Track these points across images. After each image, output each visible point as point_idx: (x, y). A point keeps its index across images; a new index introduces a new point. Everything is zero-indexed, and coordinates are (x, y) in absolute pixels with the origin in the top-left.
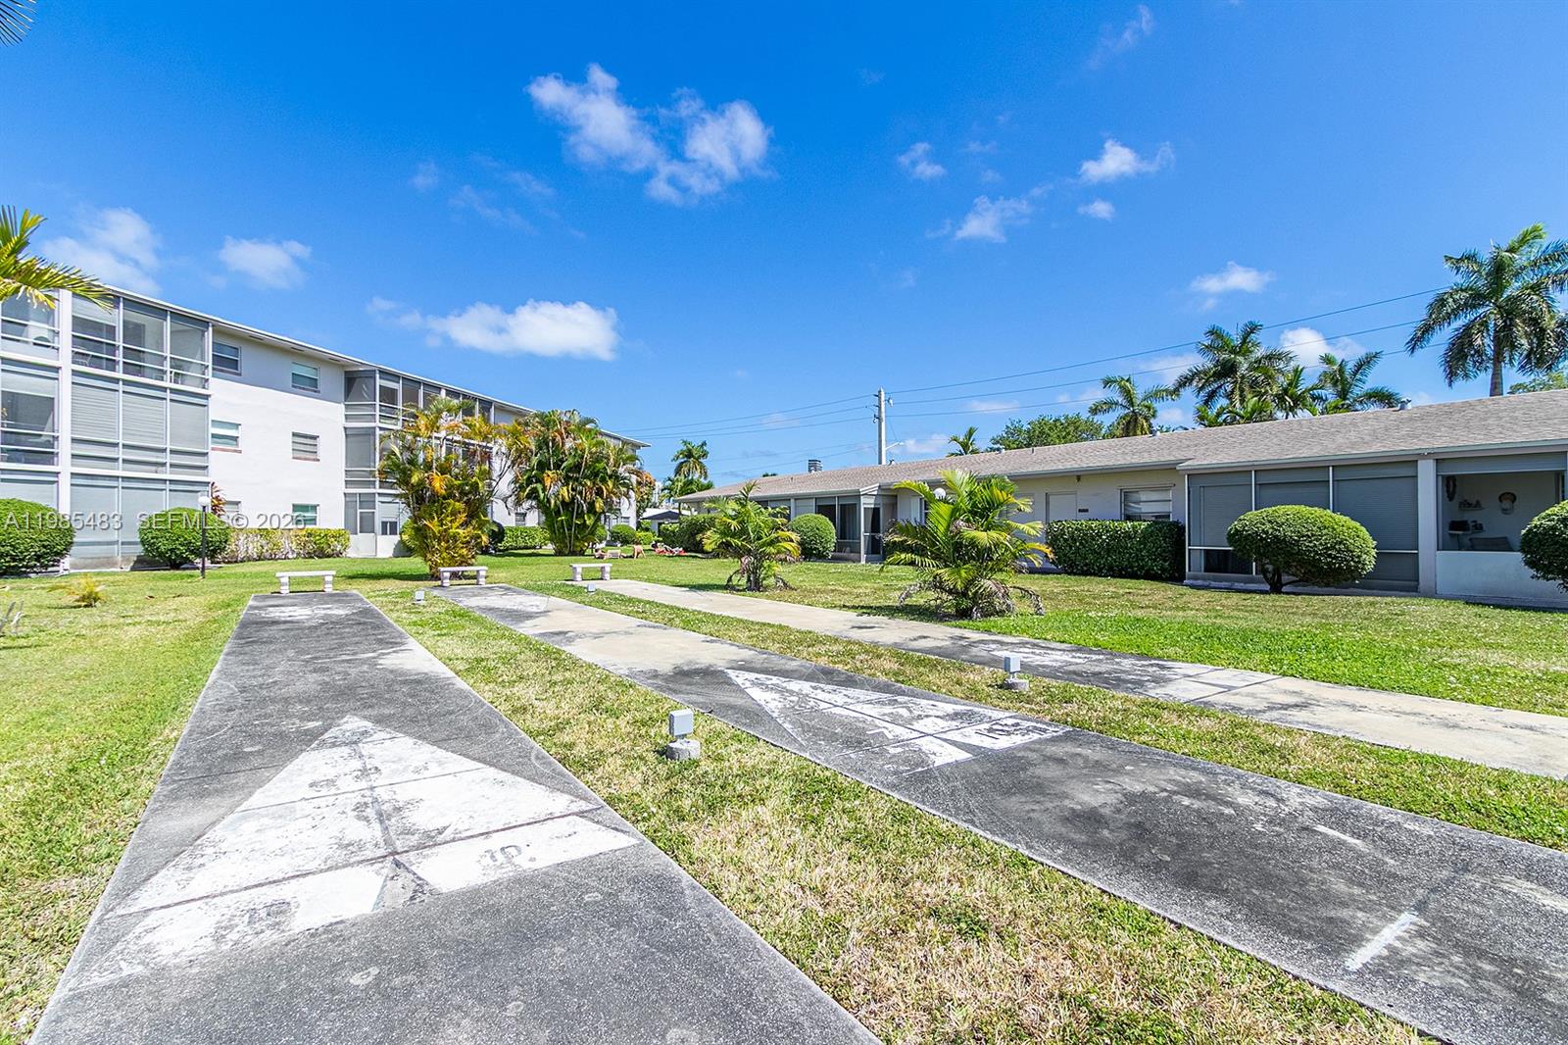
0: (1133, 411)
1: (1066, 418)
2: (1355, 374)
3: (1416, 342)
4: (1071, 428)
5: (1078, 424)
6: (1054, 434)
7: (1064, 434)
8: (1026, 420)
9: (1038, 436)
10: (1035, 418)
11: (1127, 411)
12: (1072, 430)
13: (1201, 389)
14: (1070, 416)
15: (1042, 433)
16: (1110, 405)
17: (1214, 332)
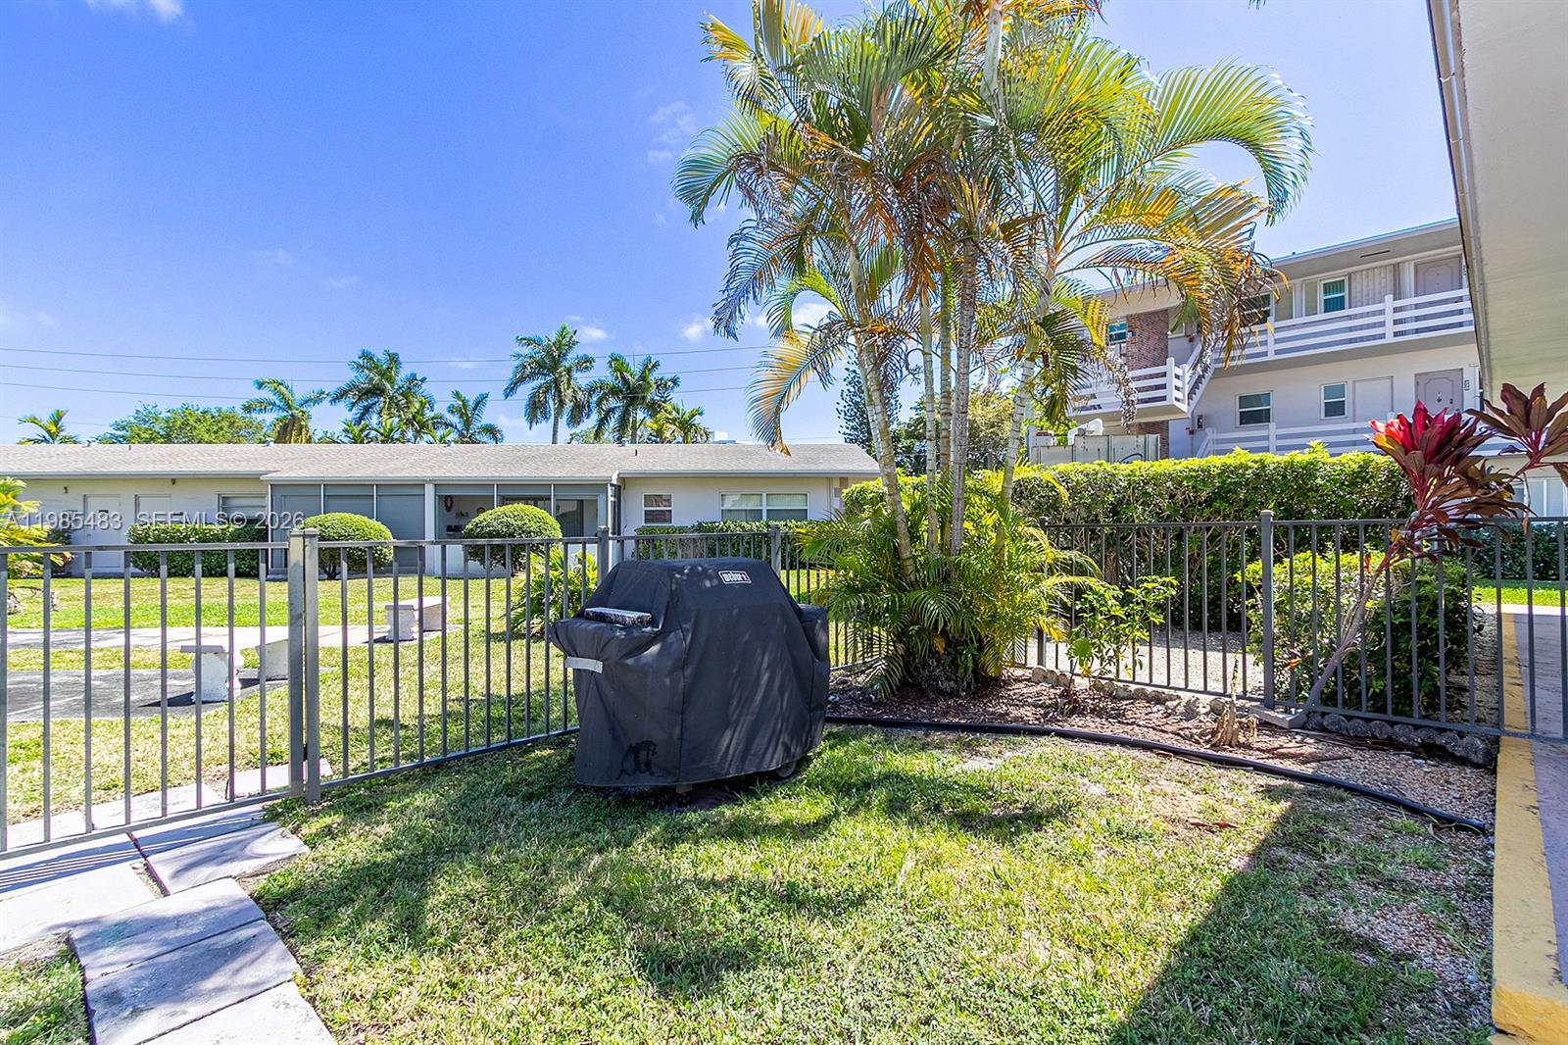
0: (292, 415)
1: (219, 410)
2: (475, 409)
3: (510, 390)
4: (225, 424)
5: (232, 420)
6: (201, 428)
7: (215, 428)
8: (166, 406)
9: (178, 430)
10: (177, 405)
11: (285, 414)
12: (227, 428)
13: (353, 404)
14: (224, 409)
15: (186, 424)
16: (264, 406)
17: (367, 356)
